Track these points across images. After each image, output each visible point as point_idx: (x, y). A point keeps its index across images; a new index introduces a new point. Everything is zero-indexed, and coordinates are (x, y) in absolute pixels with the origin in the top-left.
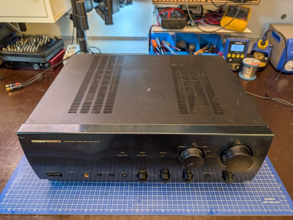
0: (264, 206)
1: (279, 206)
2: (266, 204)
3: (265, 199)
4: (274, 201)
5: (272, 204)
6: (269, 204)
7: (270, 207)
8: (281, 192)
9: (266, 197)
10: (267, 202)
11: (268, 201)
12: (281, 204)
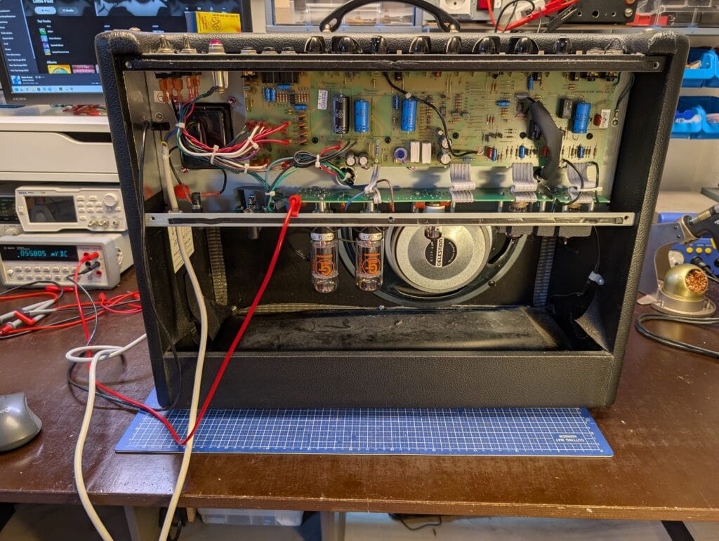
0: (558, 445)
1: (582, 445)
2: (561, 442)
3: (560, 436)
4: (575, 438)
5: (571, 442)
6: (566, 442)
7: (566, 445)
8: (588, 428)
9: (562, 434)
10: (562, 440)
11: (565, 439)
12: (585, 442)
